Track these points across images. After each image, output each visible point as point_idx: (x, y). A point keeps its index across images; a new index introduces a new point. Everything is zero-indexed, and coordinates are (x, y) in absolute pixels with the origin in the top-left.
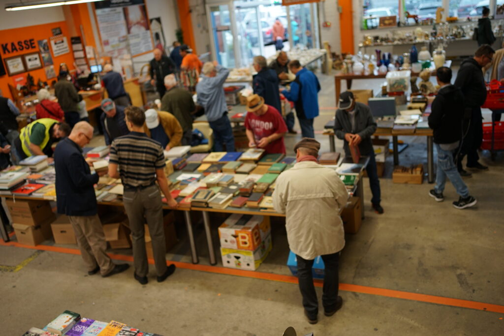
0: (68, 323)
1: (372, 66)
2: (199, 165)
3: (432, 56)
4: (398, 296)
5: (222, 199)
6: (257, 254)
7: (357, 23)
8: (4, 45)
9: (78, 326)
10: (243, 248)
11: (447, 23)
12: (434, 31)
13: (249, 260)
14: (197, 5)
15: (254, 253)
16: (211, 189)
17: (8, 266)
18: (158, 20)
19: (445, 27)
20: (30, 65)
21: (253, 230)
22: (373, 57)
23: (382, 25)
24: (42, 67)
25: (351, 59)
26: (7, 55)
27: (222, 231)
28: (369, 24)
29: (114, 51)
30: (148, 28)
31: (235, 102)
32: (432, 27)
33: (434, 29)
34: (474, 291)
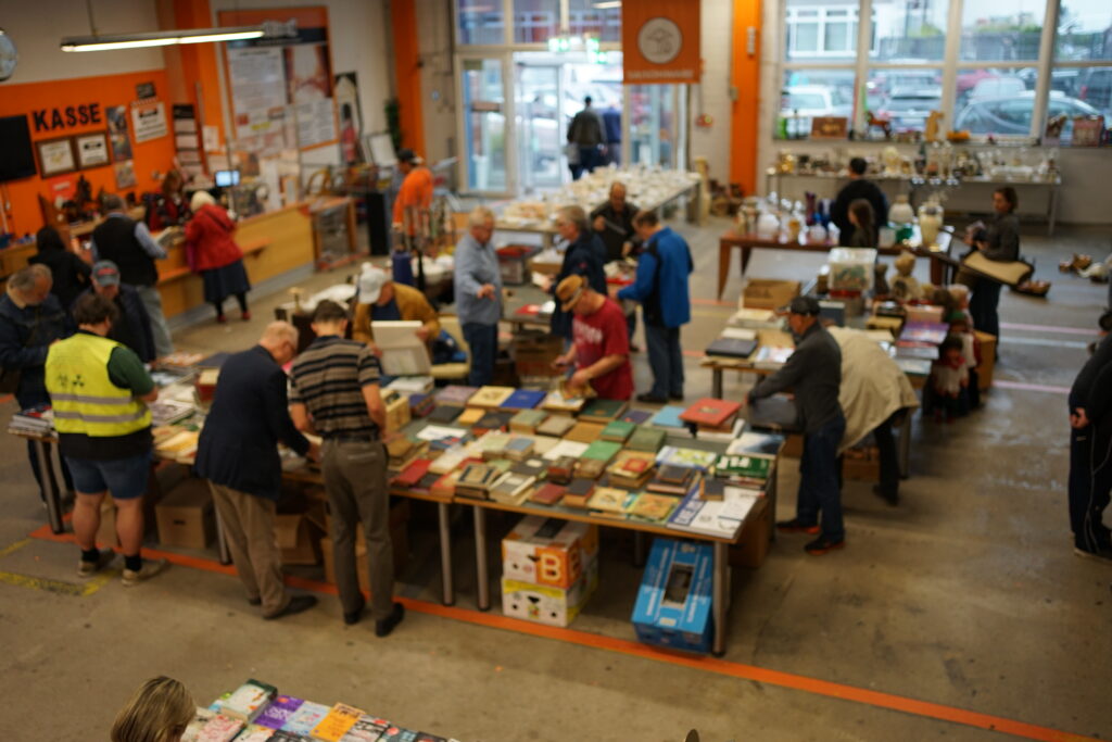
0: (257, 703)
1: (795, 225)
2: (461, 411)
3: (916, 214)
4: (837, 694)
5: (516, 487)
6: (573, 595)
7: (766, 124)
8: (39, 114)
9: (275, 709)
10: (546, 582)
11: (948, 144)
12: (920, 157)
13: (555, 607)
14: (436, 54)
15: (568, 593)
16: (491, 464)
17: (68, 584)
18: (352, 77)
19: (943, 152)
20: (86, 157)
21: (570, 549)
22: (799, 205)
23: (817, 132)
24: (109, 163)
25: (753, 205)
26: (43, 135)
27: (509, 546)
28: (791, 129)
29: (257, 136)
30: (329, 94)
31: (519, 279)
32: (918, 148)
33: (922, 152)
34: (974, 693)
